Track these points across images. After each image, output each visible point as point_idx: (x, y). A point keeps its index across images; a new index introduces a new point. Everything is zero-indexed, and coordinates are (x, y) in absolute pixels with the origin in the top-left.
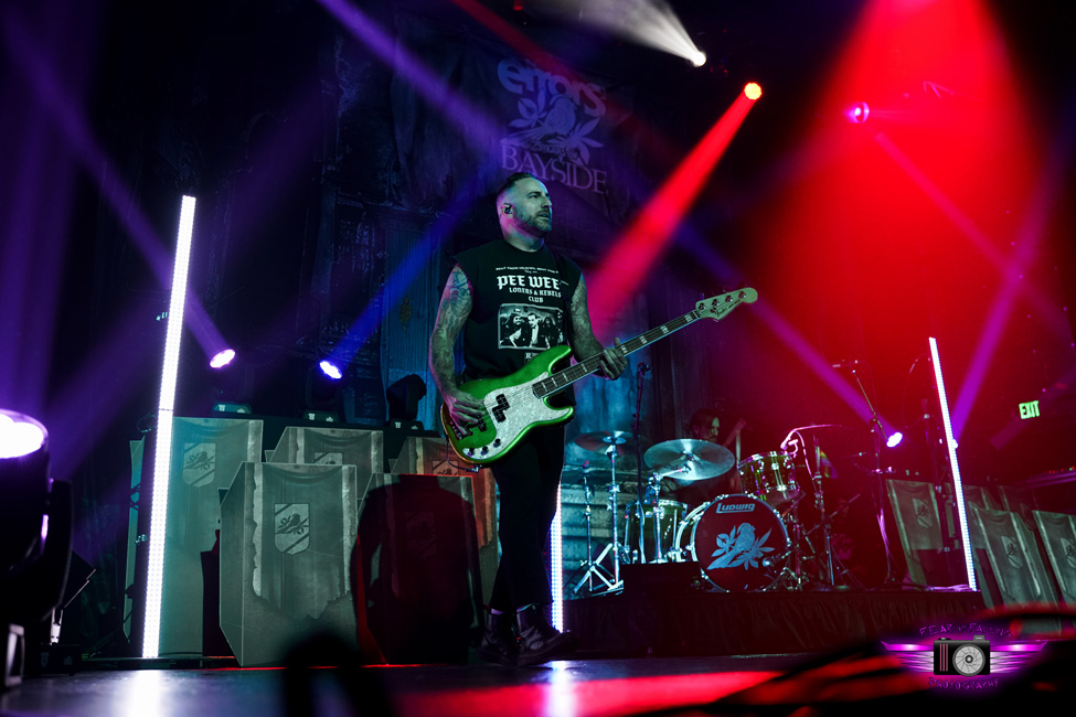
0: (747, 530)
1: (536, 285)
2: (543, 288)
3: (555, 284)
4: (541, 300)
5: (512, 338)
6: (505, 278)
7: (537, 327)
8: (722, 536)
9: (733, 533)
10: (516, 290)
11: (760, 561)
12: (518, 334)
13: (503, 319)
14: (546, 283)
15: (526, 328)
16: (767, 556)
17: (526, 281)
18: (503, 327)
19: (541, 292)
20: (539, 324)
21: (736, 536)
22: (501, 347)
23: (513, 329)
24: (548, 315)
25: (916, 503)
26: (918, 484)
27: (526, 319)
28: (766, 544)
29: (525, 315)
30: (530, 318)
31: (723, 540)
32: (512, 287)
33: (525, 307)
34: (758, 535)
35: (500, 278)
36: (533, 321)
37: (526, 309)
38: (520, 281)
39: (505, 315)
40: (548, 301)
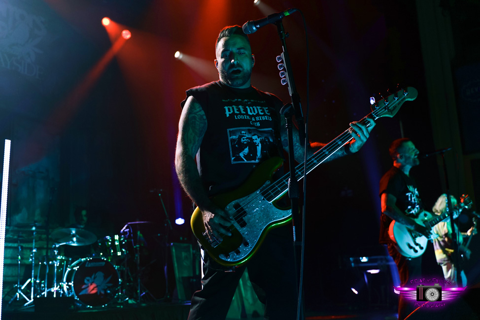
0: (100, 275)
1: (253, 113)
2: (258, 115)
3: (266, 111)
4: (258, 124)
5: (241, 155)
6: (231, 108)
7: (260, 145)
8: (88, 278)
9: (93, 277)
10: (240, 117)
11: (105, 290)
12: (246, 150)
13: (233, 140)
14: (260, 111)
15: (252, 146)
16: (109, 288)
17: (246, 110)
18: (233, 146)
19: (257, 118)
20: (261, 142)
21: (95, 278)
22: (233, 162)
23: (242, 147)
24: (266, 135)
25: (184, 254)
26: (185, 245)
27: (251, 139)
28: (109, 282)
29: (250, 136)
30: (254, 137)
31: (88, 280)
32: (237, 115)
33: (249, 130)
34: (105, 277)
35: (226, 108)
36: (257, 140)
37: (249, 131)
38: (242, 110)
39: (234, 137)
40: (264, 124)
